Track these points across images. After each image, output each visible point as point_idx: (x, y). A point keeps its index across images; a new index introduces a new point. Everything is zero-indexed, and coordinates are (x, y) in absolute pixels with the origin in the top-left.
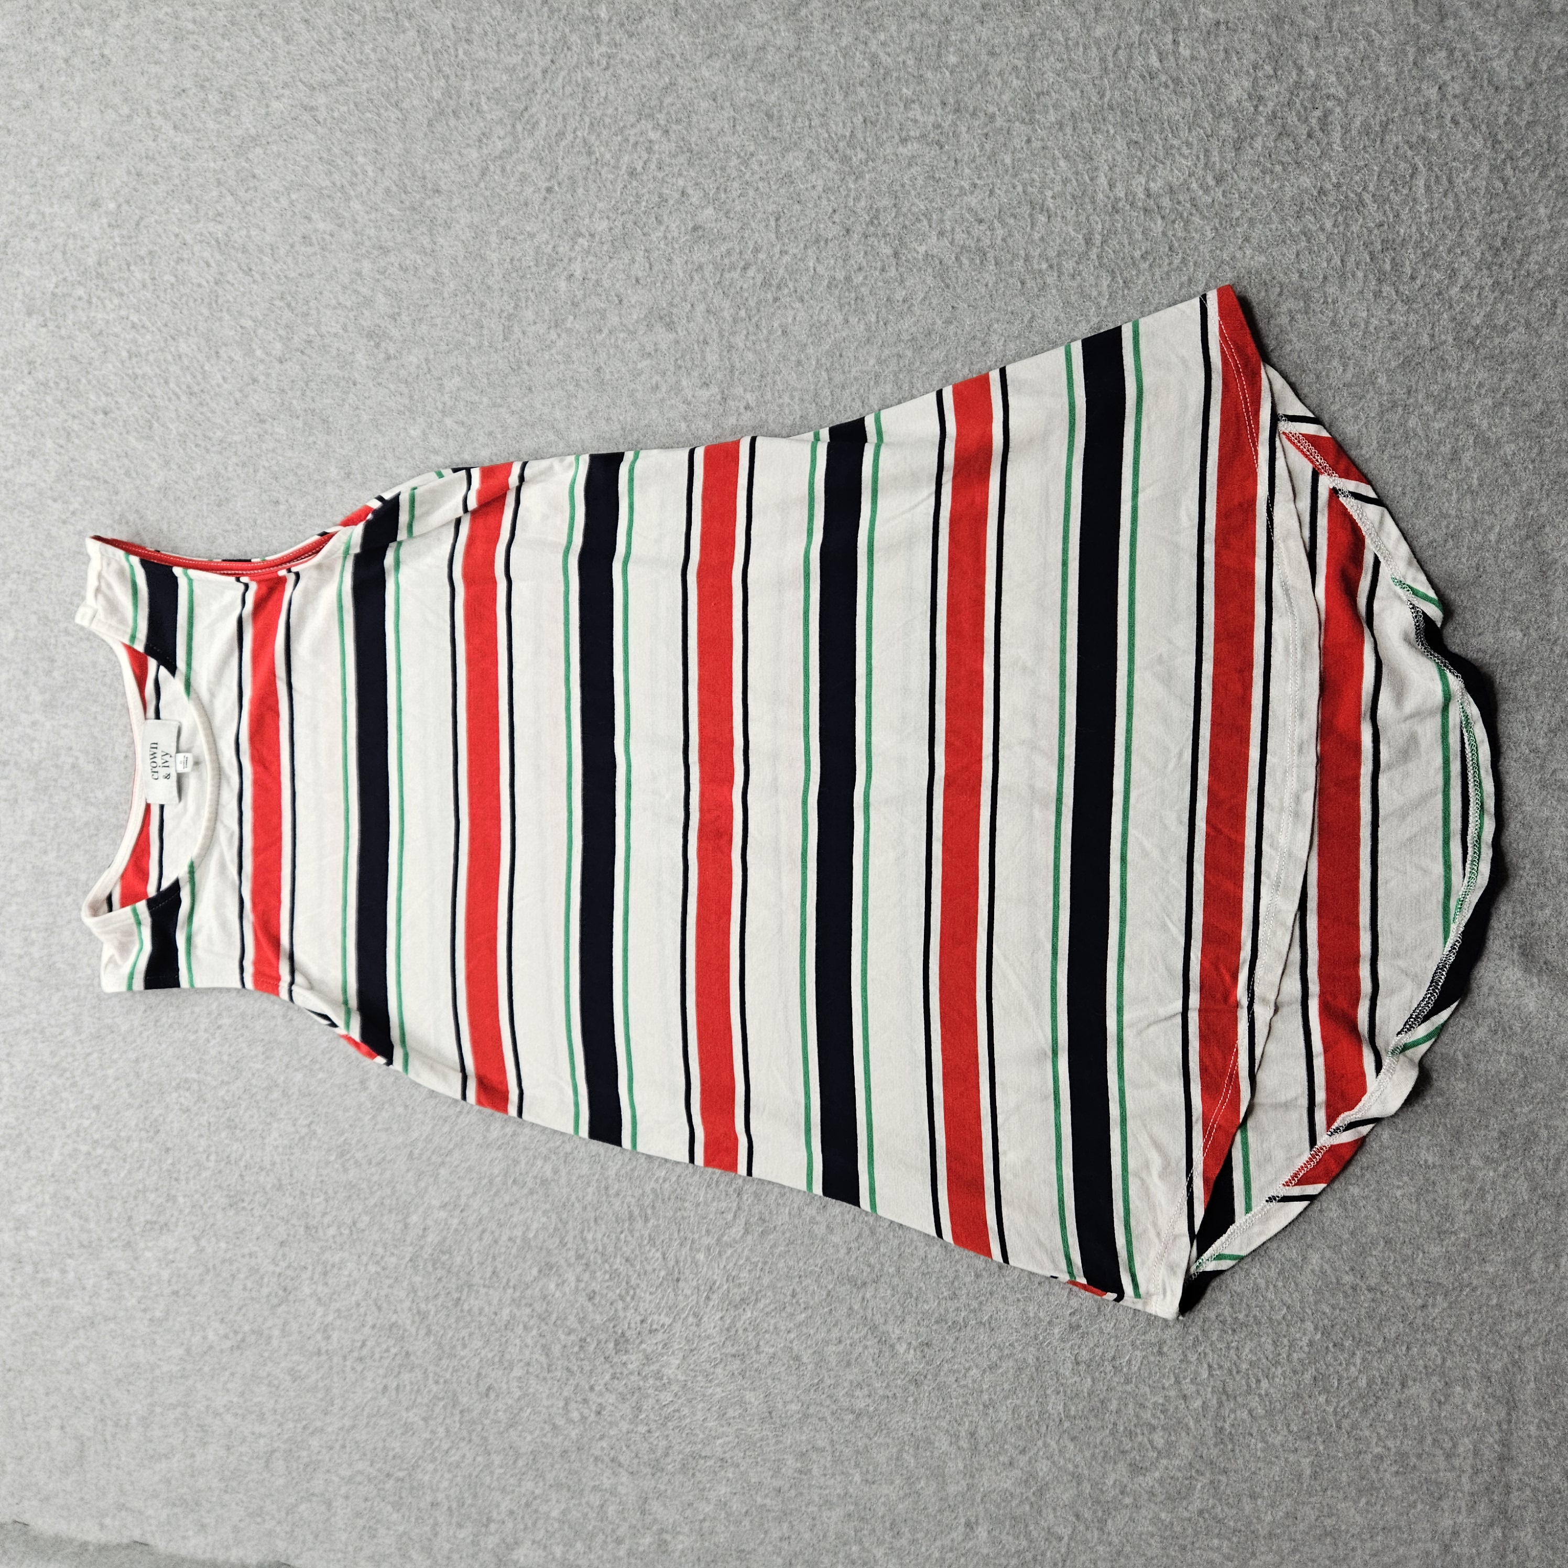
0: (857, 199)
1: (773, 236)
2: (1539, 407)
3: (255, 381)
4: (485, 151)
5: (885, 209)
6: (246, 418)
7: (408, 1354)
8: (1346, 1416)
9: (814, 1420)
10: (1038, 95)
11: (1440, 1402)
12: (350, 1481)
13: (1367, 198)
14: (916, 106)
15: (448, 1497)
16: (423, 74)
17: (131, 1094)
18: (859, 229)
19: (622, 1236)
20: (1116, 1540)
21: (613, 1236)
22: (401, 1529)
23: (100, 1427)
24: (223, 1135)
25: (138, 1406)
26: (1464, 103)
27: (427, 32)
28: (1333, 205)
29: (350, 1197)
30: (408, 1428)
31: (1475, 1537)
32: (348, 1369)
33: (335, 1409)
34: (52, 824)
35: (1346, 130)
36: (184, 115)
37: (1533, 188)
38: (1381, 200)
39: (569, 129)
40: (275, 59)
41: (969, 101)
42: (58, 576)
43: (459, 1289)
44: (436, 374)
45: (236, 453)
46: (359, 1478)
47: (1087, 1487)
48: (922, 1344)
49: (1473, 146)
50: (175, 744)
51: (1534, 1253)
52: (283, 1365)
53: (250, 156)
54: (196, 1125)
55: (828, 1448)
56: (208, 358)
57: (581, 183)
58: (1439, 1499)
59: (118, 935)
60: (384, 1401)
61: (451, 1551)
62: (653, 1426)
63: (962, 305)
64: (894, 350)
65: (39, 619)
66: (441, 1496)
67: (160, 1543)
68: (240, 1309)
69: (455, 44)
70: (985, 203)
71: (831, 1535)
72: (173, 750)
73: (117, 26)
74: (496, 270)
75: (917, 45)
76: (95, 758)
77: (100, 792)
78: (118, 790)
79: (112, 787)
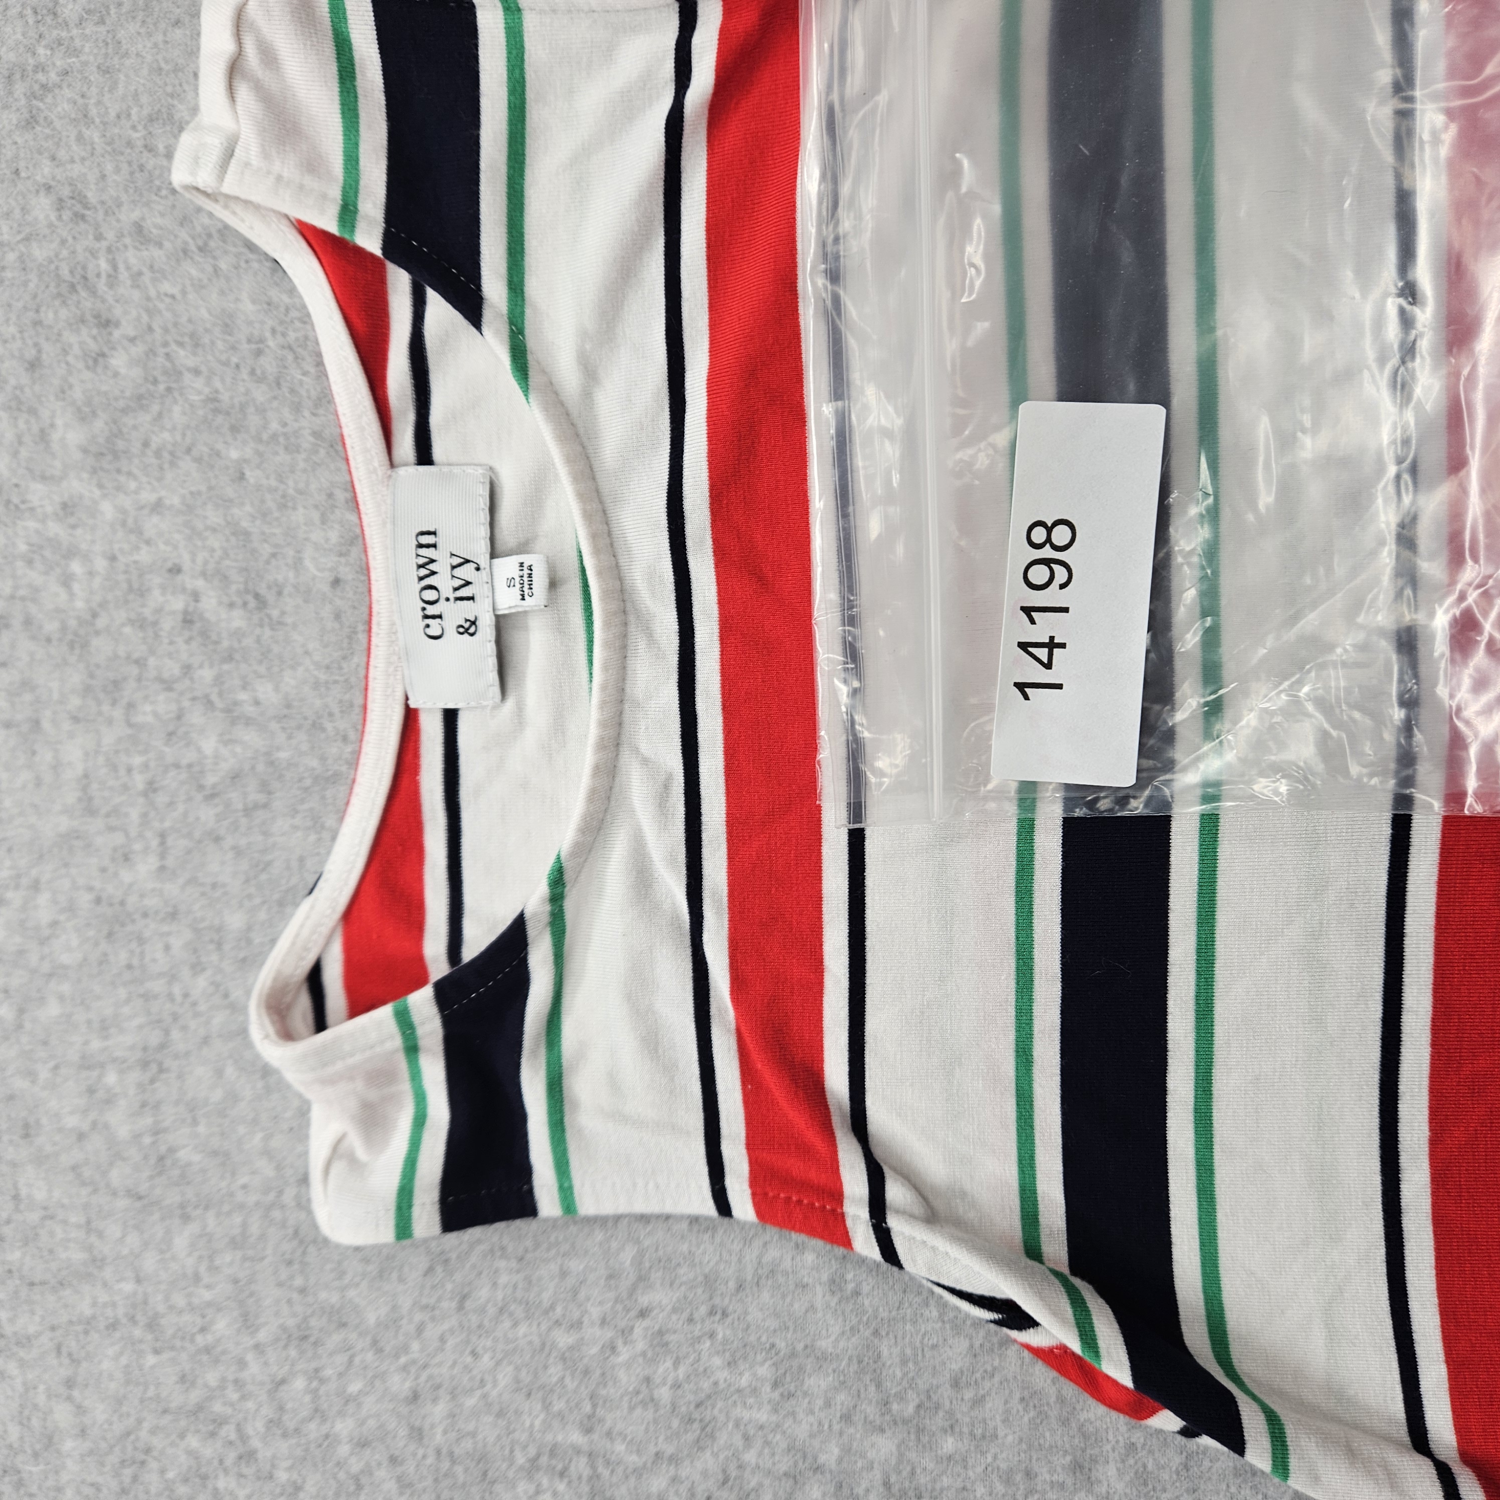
34: (139, 781)
42: (105, 71)
50: (483, 531)
59: (359, 1085)
65: (60, 205)
72: (479, 551)
76: (247, 591)
77: (269, 687)
78: (323, 677)
79: (301, 669)
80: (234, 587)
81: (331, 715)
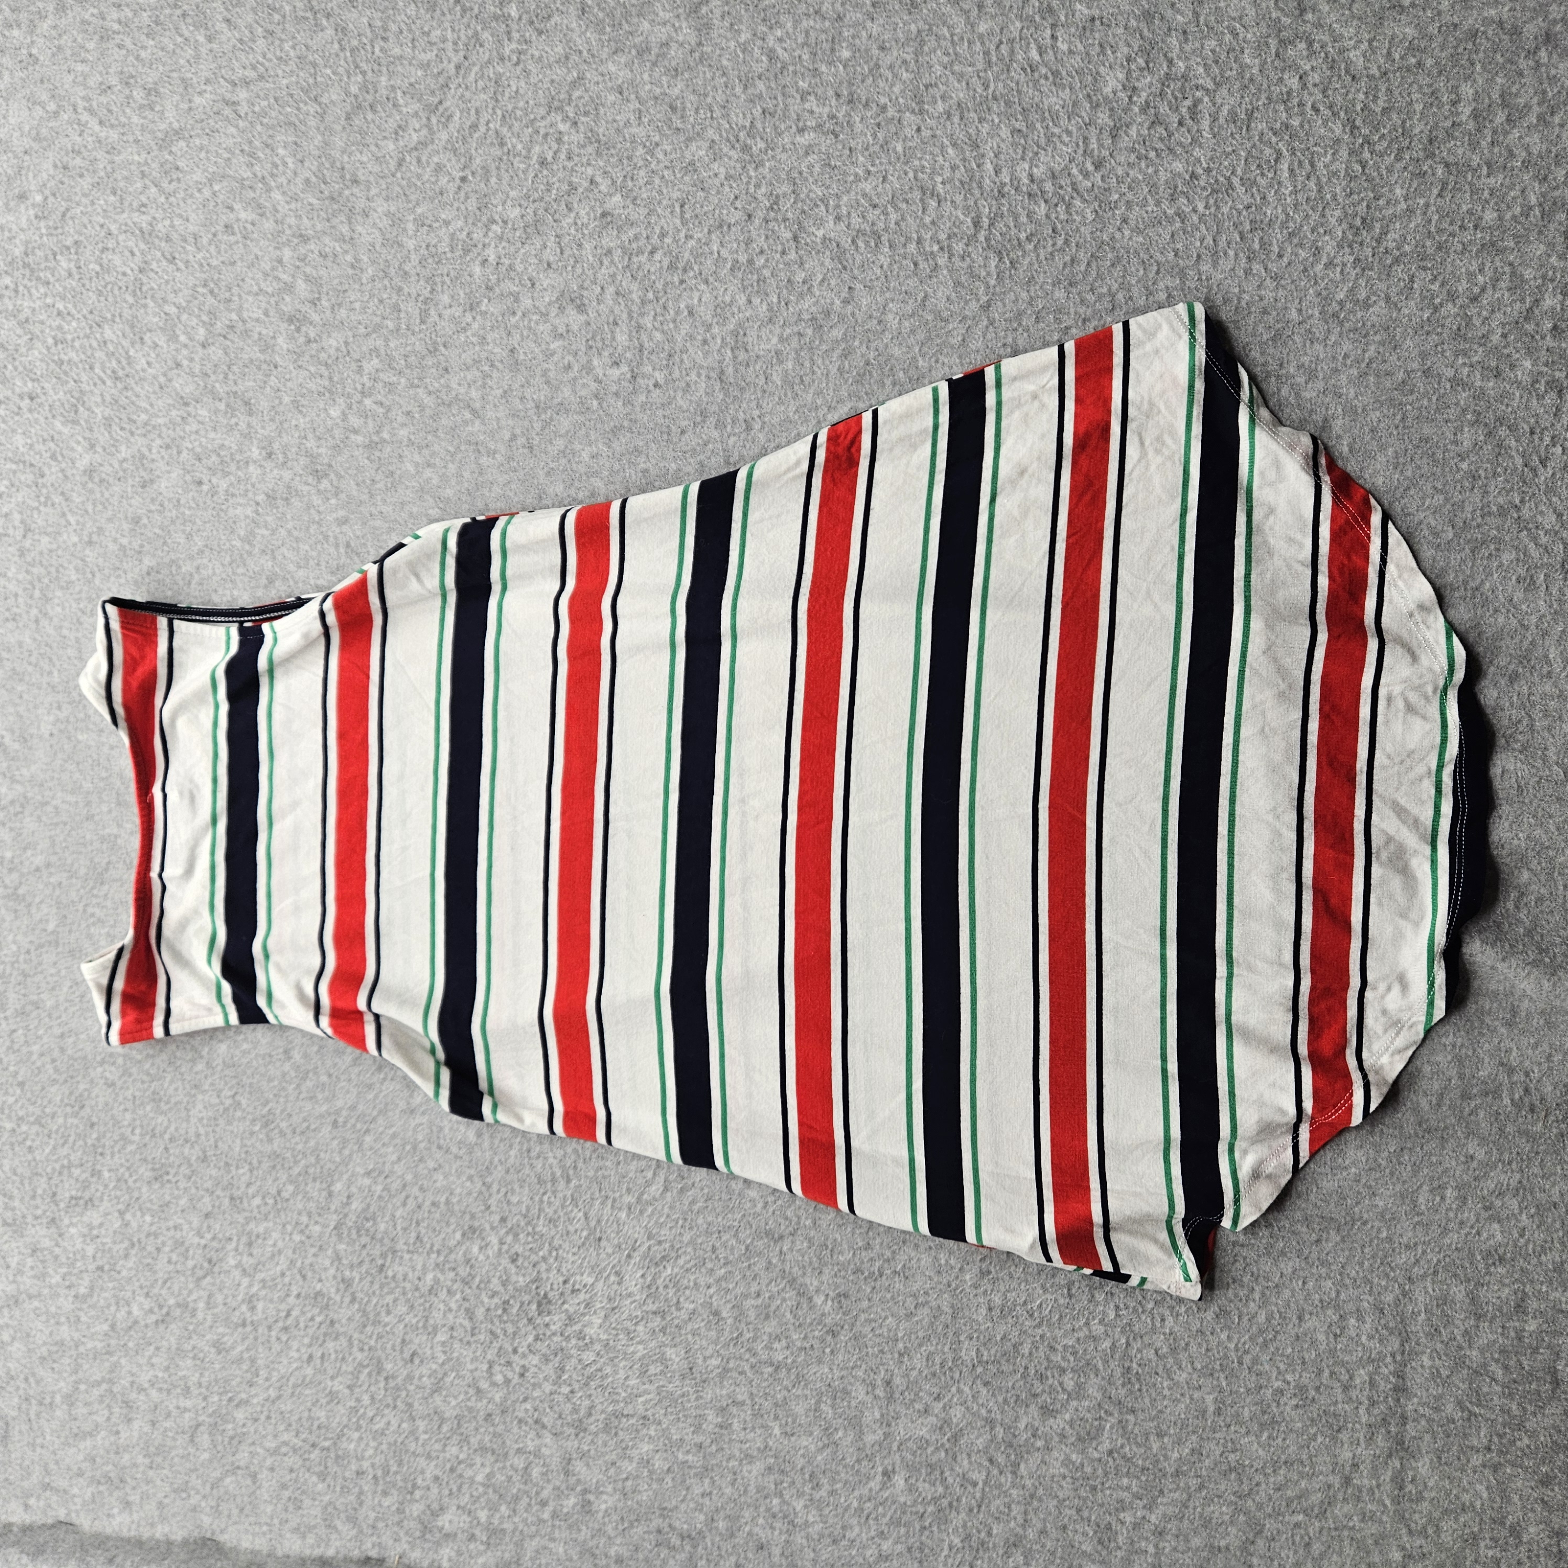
0: (758, 186)
1: (678, 221)
2: (1401, 376)
3: (178, 365)
4: (401, 143)
5: (785, 195)
6: (170, 401)
7: (332, 1323)
8: (1247, 1352)
9: (735, 1374)
10: (926, 87)
11: (1335, 1335)
12: (275, 1452)
13: (1236, 181)
14: (812, 98)
15: (373, 1465)
16: (341, 70)
18: (760, 214)
19: (545, 1198)
20: (1029, 1483)
21: (537, 1199)
22: (326, 1499)
23: (24, 1406)
24: (148, 1108)
25: (62, 1384)
26: (1324, 91)
27: (344, 30)
28: (1204, 189)
29: (274, 1167)
30: (333, 1396)
31: (1375, 1468)
32: (273, 1339)
33: (260, 1381)
35: (1215, 120)
36: (109, 111)
37: (1390, 170)
38: (1248, 183)
39: (482, 121)
40: (197, 57)
41: (862, 93)
43: (383, 1256)
44: (356, 356)
46: (284, 1450)
47: (1000, 1431)
48: (839, 1295)
49: (1333, 132)
51: (1421, 1186)
52: (208, 1337)
53: (174, 149)
55: (748, 1402)
56: (133, 344)
57: (494, 173)
58: (1339, 1431)
60: (309, 1371)
61: (377, 1519)
62: (576, 1386)
63: (859, 286)
64: (796, 329)
66: (366, 1464)
67: (85, 1523)
68: (165, 1282)
69: (372, 41)
70: (879, 189)
71: (752, 1489)
73: (45, 26)
74: (413, 257)
75: (812, 40)
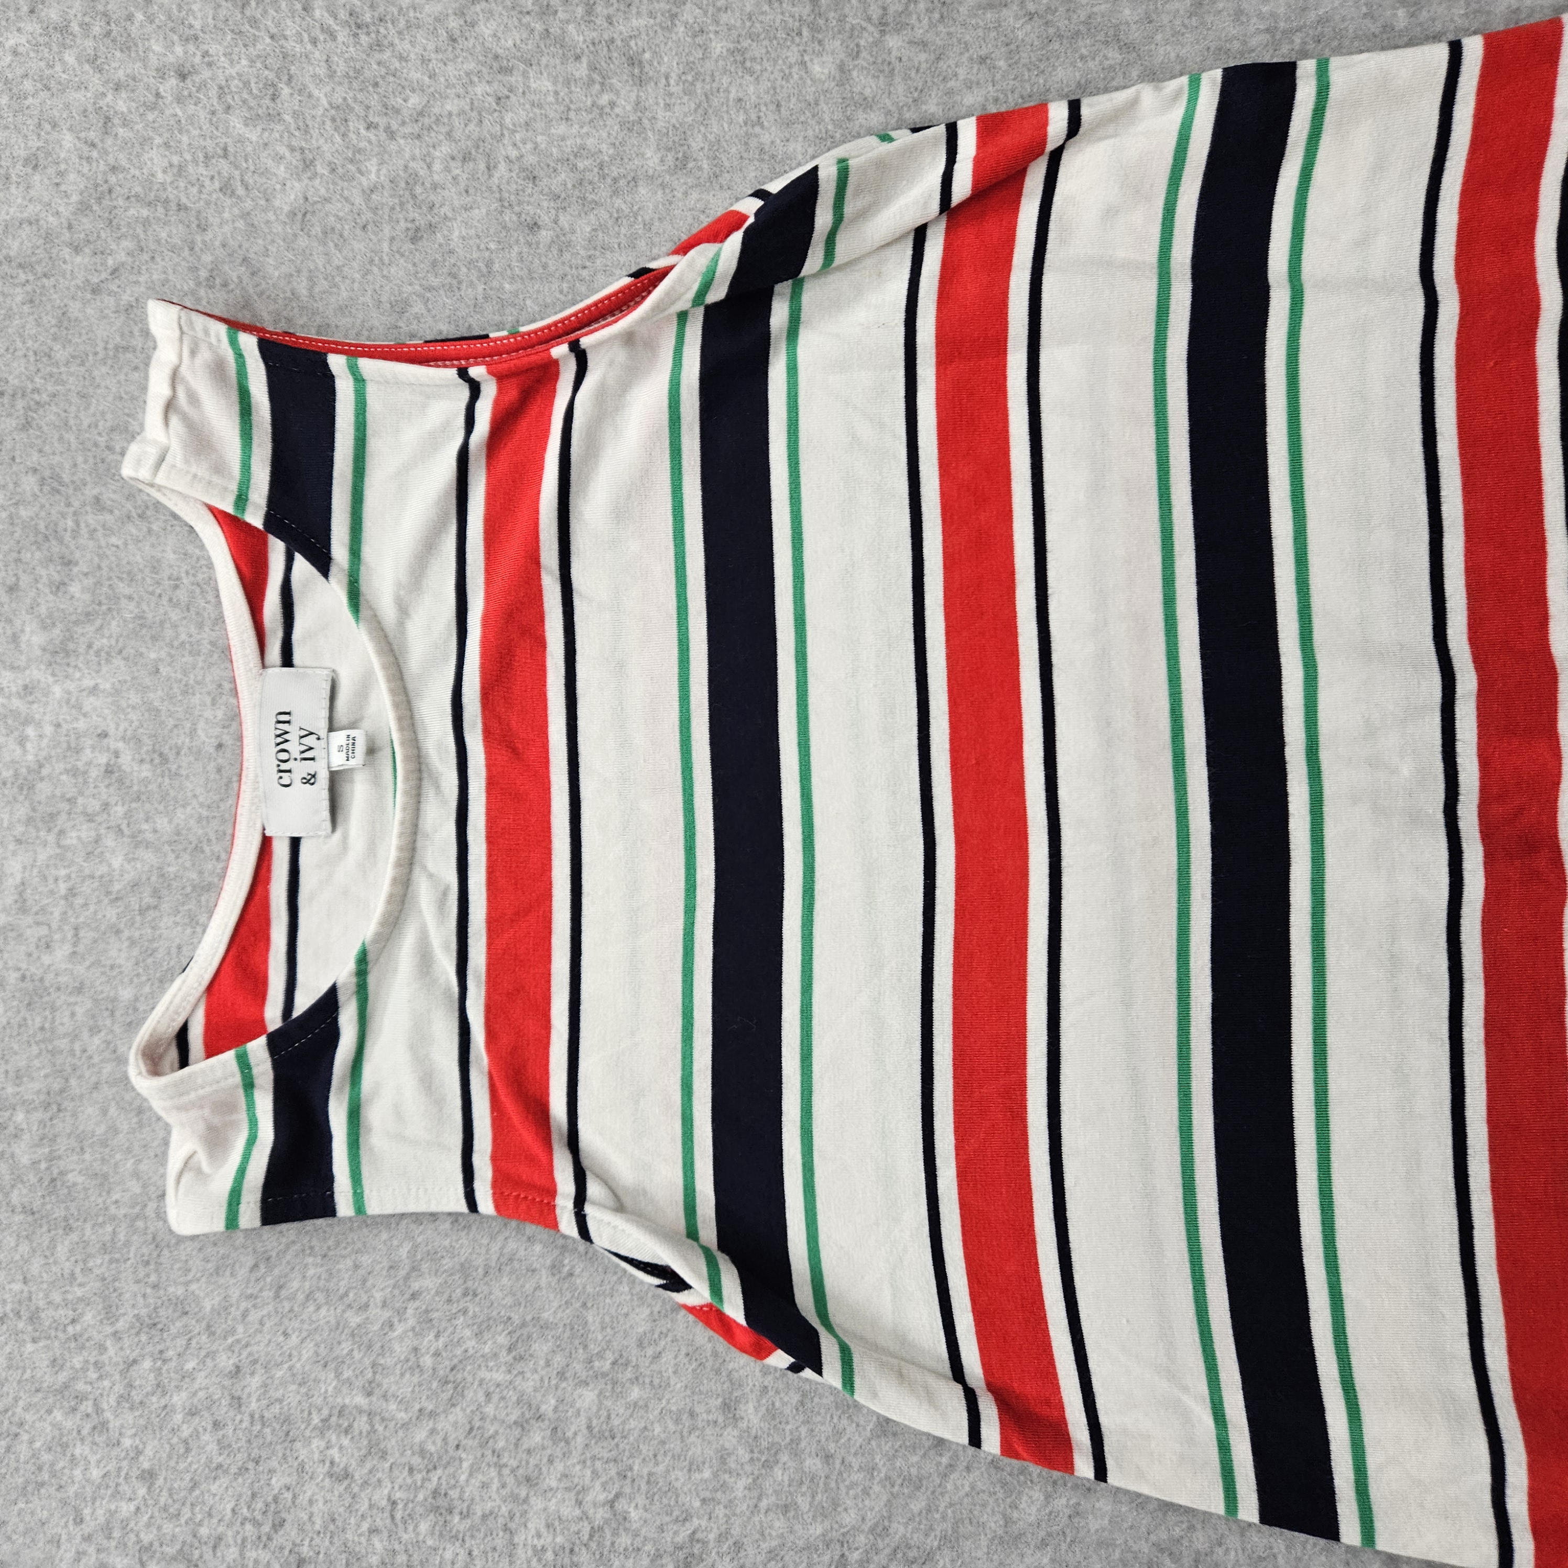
17: (223, 1446)
34: (63, 888)
42: (83, 396)
45: (449, 135)
50: (325, 713)
54: (364, 1507)
59: (207, 1112)
65: (42, 482)
72: (321, 726)
76: (154, 751)
77: (166, 820)
78: (205, 813)
79: (189, 808)
80: (145, 748)
81: (209, 840)
